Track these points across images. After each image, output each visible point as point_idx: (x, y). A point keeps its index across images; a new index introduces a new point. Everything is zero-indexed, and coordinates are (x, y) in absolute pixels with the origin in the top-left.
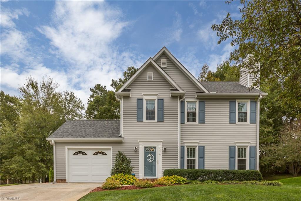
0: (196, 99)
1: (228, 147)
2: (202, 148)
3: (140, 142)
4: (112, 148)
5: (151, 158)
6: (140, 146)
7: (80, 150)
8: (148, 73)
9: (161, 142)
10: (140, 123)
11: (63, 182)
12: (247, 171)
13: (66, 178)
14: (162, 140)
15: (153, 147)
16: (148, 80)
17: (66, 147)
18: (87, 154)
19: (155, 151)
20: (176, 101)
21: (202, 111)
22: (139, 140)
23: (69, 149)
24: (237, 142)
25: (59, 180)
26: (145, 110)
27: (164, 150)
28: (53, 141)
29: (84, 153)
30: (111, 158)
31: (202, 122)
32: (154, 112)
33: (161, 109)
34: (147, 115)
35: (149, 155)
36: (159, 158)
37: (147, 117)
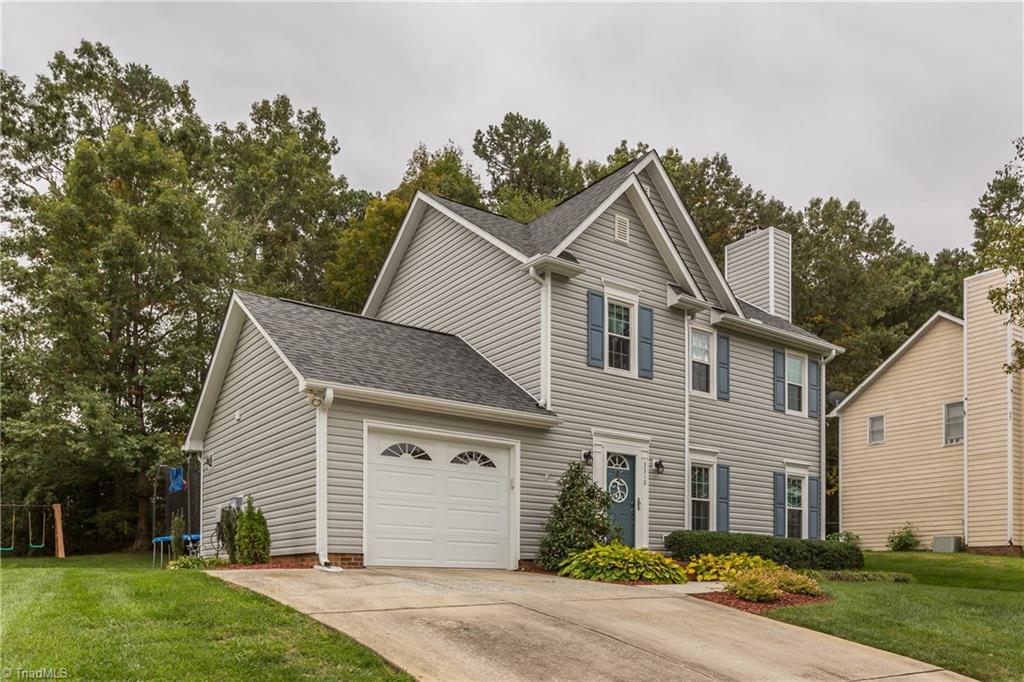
0: (711, 326)
1: (771, 474)
2: (723, 469)
3: (597, 434)
4: (517, 444)
5: (619, 491)
6: (598, 449)
7: (407, 441)
8: (617, 216)
9: (646, 441)
10: (594, 373)
11: (351, 565)
12: (803, 542)
13: (365, 551)
14: (649, 437)
15: (625, 456)
16: (617, 238)
17: (367, 423)
18: (430, 459)
19: (628, 469)
20: (681, 324)
21: (724, 364)
22: (593, 429)
23: (371, 430)
24: (788, 464)
25: (336, 554)
26: (607, 334)
27: (654, 467)
28: (330, 394)
29: (422, 451)
30: (512, 481)
31: (724, 395)
32: (627, 343)
33: (646, 340)
34: (610, 349)
35: (615, 481)
36: (643, 492)
37: (610, 355)
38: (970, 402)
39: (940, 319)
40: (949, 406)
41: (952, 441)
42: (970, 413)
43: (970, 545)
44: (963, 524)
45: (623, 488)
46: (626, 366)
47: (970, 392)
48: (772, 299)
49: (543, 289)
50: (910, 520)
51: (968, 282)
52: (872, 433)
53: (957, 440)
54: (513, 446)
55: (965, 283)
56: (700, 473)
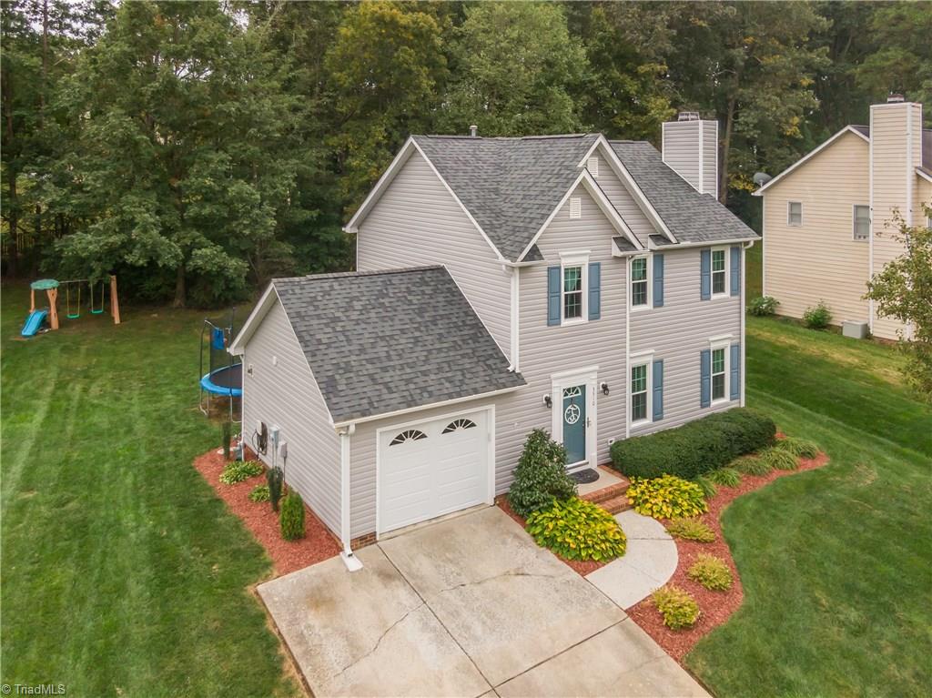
0: (648, 252)
1: (699, 353)
2: (659, 365)
3: (554, 378)
4: (493, 407)
5: (573, 415)
6: (556, 390)
7: (409, 430)
8: (571, 199)
9: (595, 370)
10: (554, 329)
13: (377, 528)
14: (597, 367)
15: (580, 386)
16: (571, 218)
17: (378, 430)
18: (426, 436)
19: (580, 394)
21: (659, 278)
22: (552, 375)
23: (382, 433)
24: (712, 341)
25: (356, 538)
26: (563, 293)
27: (601, 389)
28: (352, 429)
29: (420, 433)
30: (489, 435)
31: (659, 302)
32: (578, 297)
33: (595, 289)
34: (566, 303)
35: (569, 408)
36: (592, 413)
37: (566, 308)
38: (875, 213)
39: (849, 131)
40: (857, 207)
41: (860, 237)
42: (875, 222)
43: (875, 334)
44: (869, 310)
45: (576, 412)
46: (578, 314)
47: (875, 204)
48: (701, 179)
49: (512, 280)
50: (824, 297)
51: (874, 109)
52: (792, 215)
53: (865, 237)
54: (490, 409)
55: (871, 110)
56: (638, 372)
